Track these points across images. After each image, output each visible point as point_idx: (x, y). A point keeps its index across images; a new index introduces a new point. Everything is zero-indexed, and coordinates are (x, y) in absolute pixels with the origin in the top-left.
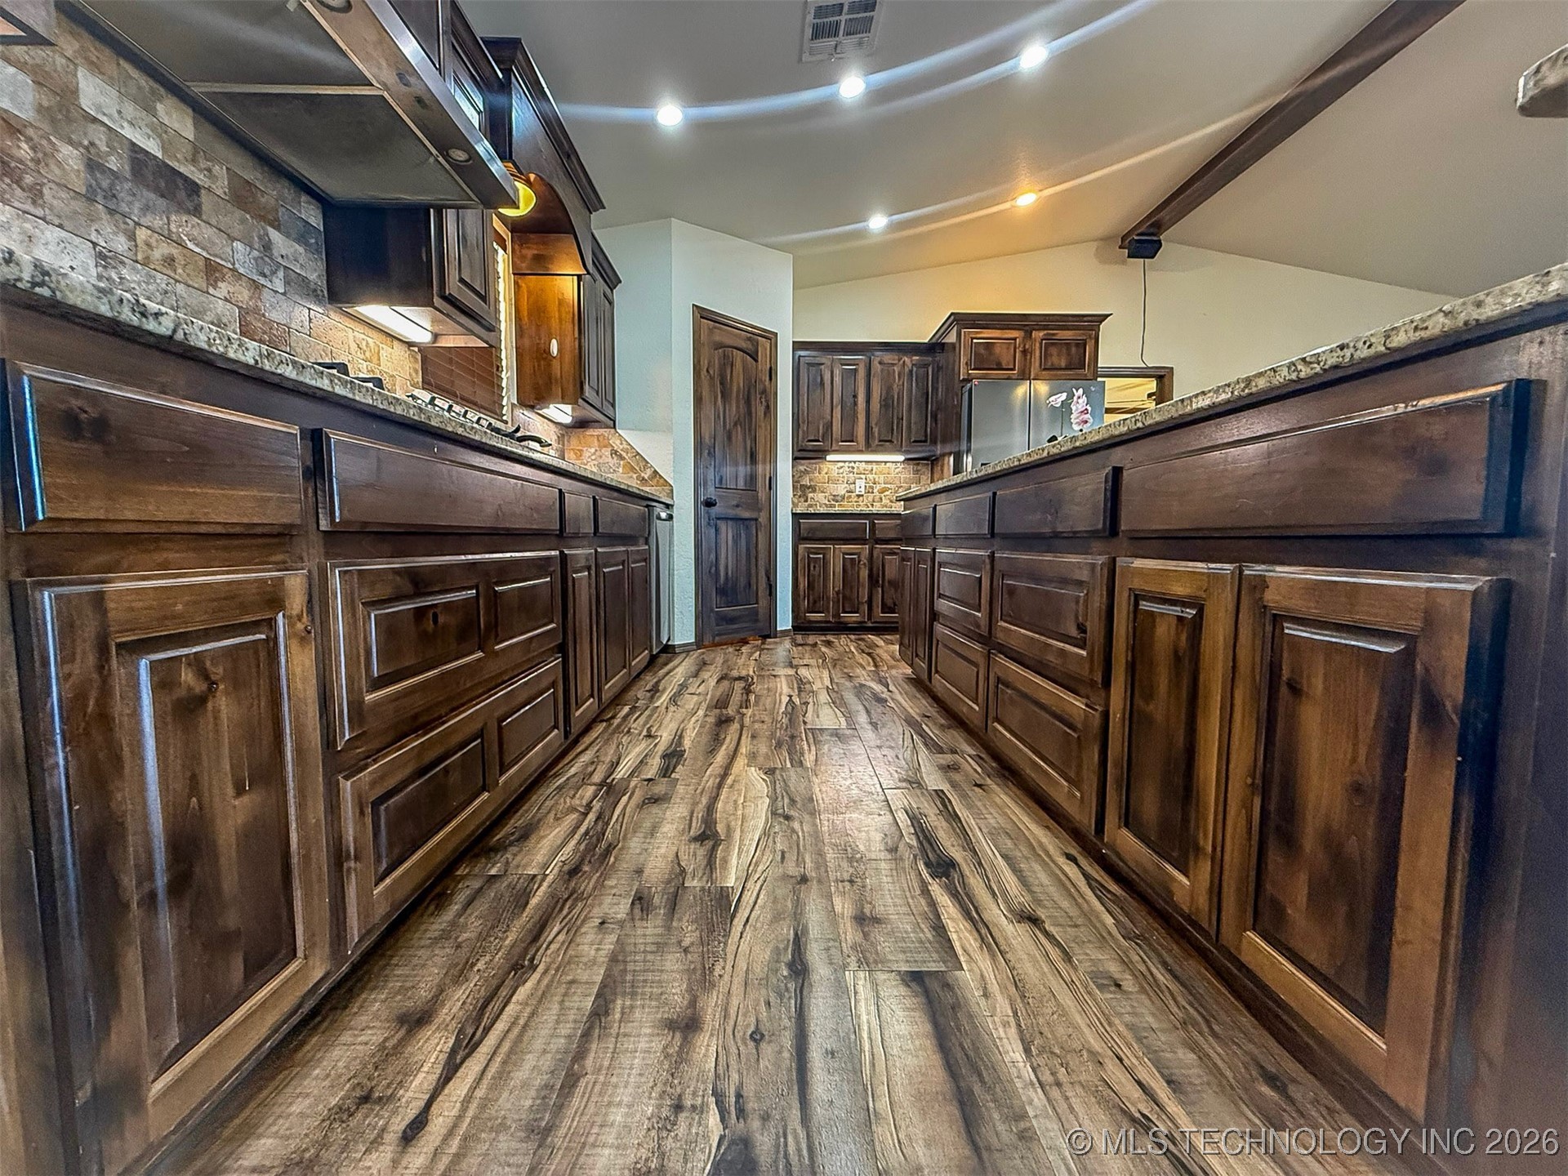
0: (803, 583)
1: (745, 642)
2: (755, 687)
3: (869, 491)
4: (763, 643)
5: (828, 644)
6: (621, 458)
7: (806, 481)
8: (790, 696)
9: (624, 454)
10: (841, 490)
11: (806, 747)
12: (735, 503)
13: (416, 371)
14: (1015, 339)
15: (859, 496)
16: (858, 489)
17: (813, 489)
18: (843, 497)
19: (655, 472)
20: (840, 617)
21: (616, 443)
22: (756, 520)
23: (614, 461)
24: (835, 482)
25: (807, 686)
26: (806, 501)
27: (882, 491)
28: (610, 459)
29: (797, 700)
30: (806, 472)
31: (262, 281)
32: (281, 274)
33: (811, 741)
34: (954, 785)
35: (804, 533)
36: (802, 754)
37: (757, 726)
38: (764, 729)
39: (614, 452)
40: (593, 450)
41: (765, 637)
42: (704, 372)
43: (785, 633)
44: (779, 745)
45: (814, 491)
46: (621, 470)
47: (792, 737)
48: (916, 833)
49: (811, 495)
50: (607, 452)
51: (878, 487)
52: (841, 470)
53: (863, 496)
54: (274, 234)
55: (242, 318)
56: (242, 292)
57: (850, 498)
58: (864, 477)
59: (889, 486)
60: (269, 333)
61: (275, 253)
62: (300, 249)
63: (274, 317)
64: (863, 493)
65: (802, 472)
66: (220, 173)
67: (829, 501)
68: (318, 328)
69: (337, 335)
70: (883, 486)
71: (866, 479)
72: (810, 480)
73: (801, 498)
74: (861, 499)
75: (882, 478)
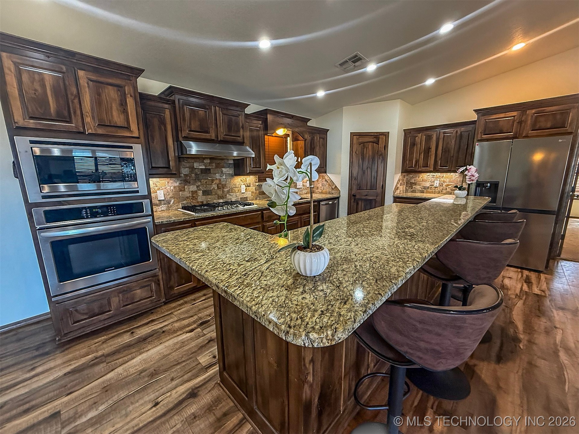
3: (441, 185)
6: (327, 182)
7: (413, 181)
10: (428, 184)
12: (366, 194)
13: (256, 180)
14: (514, 116)
15: (436, 187)
16: (435, 184)
17: (415, 184)
18: (428, 188)
19: (336, 186)
21: (326, 177)
22: (375, 199)
23: (325, 183)
24: (426, 181)
26: (412, 189)
27: (447, 185)
28: (325, 182)
30: (413, 177)
31: (221, 178)
32: (225, 175)
39: (326, 180)
40: (321, 180)
42: (354, 154)
45: (416, 185)
46: (327, 185)
49: (414, 186)
50: (324, 180)
51: (446, 184)
52: (428, 177)
53: (437, 187)
54: (223, 169)
55: (217, 186)
56: (218, 182)
57: (432, 187)
58: (439, 179)
59: (451, 183)
60: (222, 186)
61: (224, 172)
62: (229, 169)
63: (223, 183)
64: (438, 186)
65: (411, 177)
66: (214, 164)
67: (422, 189)
68: (232, 181)
69: (236, 180)
70: (448, 183)
71: (440, 180)
72: (414, 180)
73: (409, 187)
74: (437, 188)
75: (448, 180)
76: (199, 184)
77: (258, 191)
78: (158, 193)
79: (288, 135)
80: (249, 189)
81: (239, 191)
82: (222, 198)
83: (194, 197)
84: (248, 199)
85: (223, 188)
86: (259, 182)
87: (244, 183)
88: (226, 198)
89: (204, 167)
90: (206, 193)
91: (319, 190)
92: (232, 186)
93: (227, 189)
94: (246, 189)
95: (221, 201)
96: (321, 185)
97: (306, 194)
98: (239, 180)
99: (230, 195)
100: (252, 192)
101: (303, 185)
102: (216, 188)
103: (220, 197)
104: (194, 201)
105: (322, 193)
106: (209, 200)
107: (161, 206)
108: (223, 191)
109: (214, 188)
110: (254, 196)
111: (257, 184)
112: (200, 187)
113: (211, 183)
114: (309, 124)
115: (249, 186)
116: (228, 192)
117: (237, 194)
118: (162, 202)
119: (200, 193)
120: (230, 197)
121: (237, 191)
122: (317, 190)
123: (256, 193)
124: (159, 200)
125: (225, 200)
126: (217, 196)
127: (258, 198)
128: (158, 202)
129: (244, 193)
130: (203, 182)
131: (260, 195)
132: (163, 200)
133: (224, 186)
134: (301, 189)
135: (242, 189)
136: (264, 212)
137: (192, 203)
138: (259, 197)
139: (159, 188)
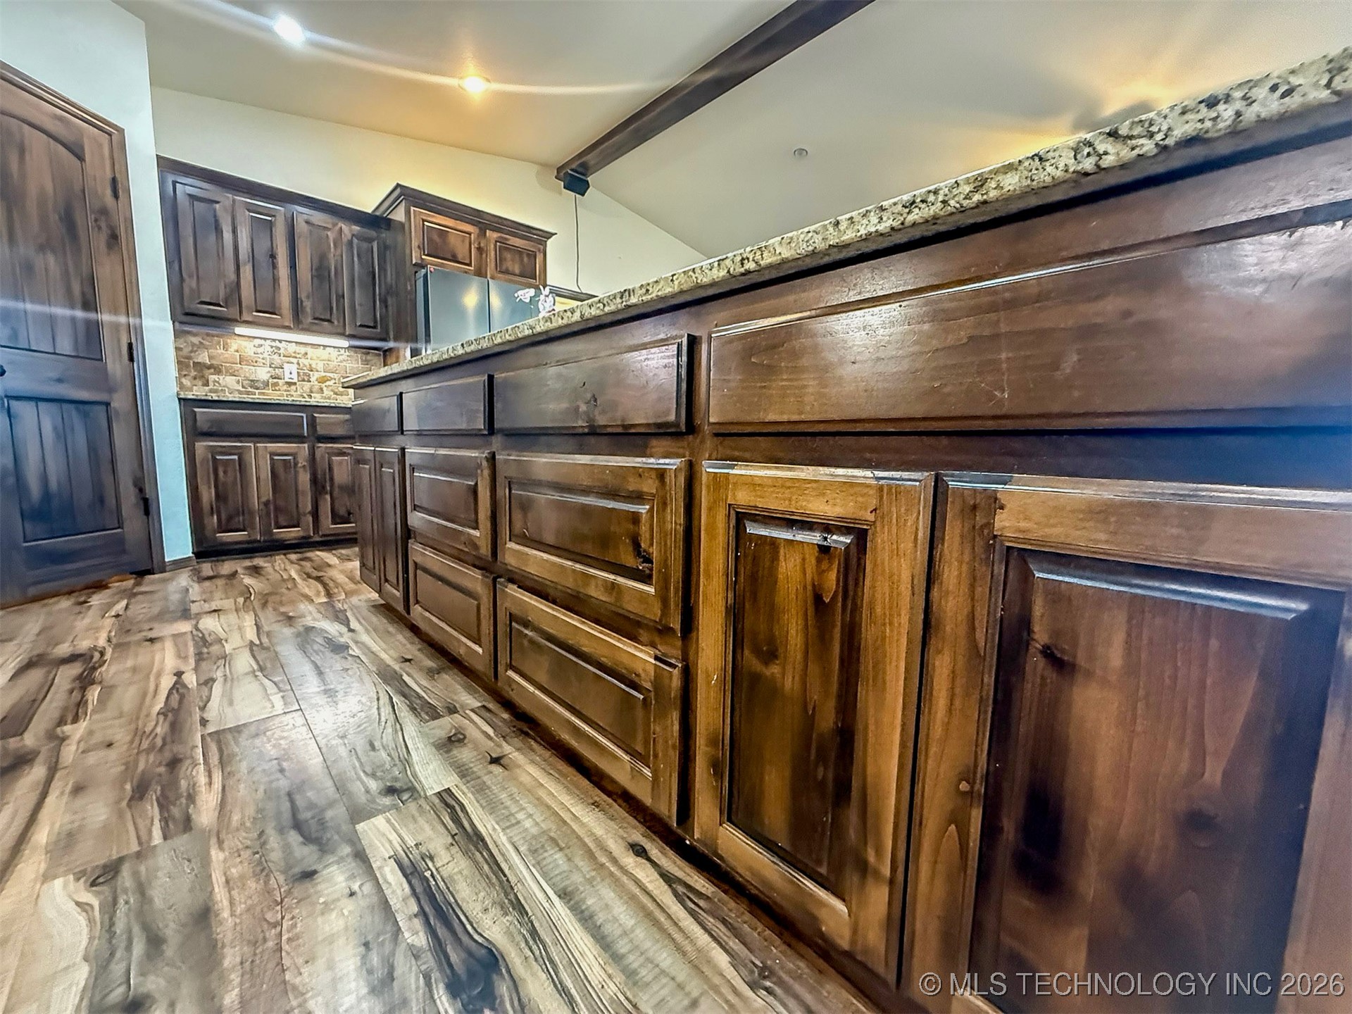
0: (207, 495)
1: (100, 586)
2: (108, 672)
3: (305, 378)
4: (138, 584)
5: (256, 571)
7: (203, 357)
8: (179, 674)
10: (263, 374)
11: (202, 779)
12: (54, 375)
14: (470, 234)
15: (290, 384)
16: (287, 376)
17: (216, 369)
18: (266, 384)
20: (271, 533)
22: (107, 404)
24: (253, 363)
25: (215, 649)
26: (204, 383)
27: (322, 380)
29: (190, 679)
30: (202, 346)
33: (214, 759)
34: (463, 773)
35: (202, 424)
36: (191, 798)
37: (92, 759)
38: (109, 764)
41: (141, 574)
43: (180, 564)
44: (140, 792)
45: (218, 372)
47: (174, 763)
48: (423, 913)
49: (212, 378)
51: (316, 375)
52: (260, 350)
53: (295, 384)
57: (276, 384)
58: (295, 361)
59: (331, 375)
64: (295, 380)
65: (193, 345)
67: (243, 387)
70: (324, 374)
71: (298, 364)
72: (210, 358)
73: (195, 378)
74: (293, 387)
75: (320, 366)
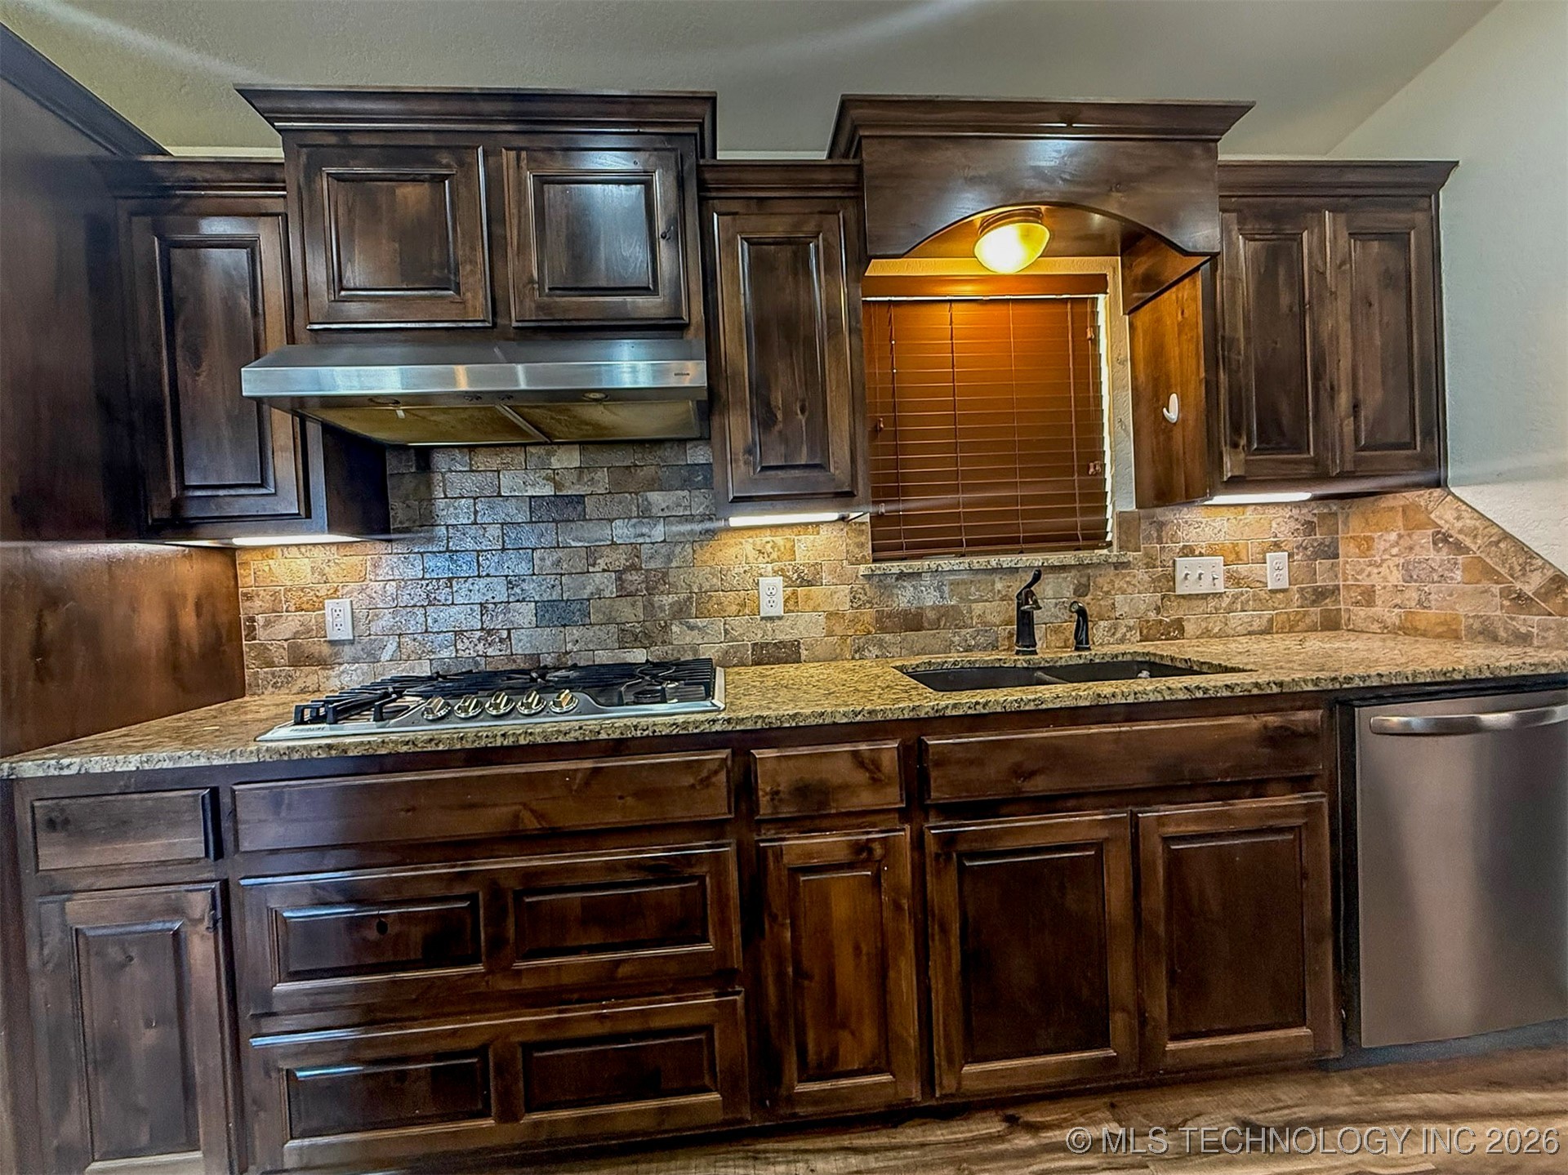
9: (1468, 542)
13: (860, 538)
21: (1444, 515)
23: (1440, 557)
28: (1432, 554)
32: (661, 526)
39: (1442, 538)
40: (1393, 536)
46: (1458, 575)
50: (1424, 537)
54: (655, 497)
55: (619, 579)
56: (620, 559)
60: (646, 581)
61: (655, 511)
62: (686, 493)
63: (652, 565)
66: (602, 476)
68: (704, 555)
69: (733, 551)
76: (523, 568)
77: (868, 614)
78: (327, 611)
79: (1098, 283)
80: (808, 598)
81: (749, 606)
82: (643, 639)
83: (489, 632)
84: (804, 653)
85: (651, 591)
86: (875, 561)
87: (777, 565)
88: (664, 642)
89: (548, 490)
90: (555, 613)
91: (1378, 610)
92: (701, 577)
93: (672, 598)
94: (791, 603)
95: (639, 656)
96: (1396, 577)
97: (1267, 631)
98: (749, 548)
99: (691, 628)
100: (830, 615)
101: (1233, 579)
102: (611, 590)
103: (629, 638)
104: (490, 652)
105: (1406, 629)
106: (569, 647)
107: (338, 669)
108: (649, 607)
109: (598, 594)
110: (844, 638)
111: (863, 569)
112: (525, 586)
113: (581, 565)
114: (1233, 150)
115: (810, 584)
116: (680, 612)
117: (735, 622)
118: (347, 648)
119: (525, 614)
120: (690, 637)
121: (734, 608)
122: (1362, 612)
123: (854, 621)
124: (332, 643)
125: (657, 653)
126: (613, 628)
127: (875, 651)
128: (326, 650)
129: (780, 618)
130: (542, 559)
131: (883, 629)
132: (352, 642)
133: (657, 581)
134: (1213, 603)
135: (764, 600)
136: (758, 753)
137: (482, 661)
138: (881, 644)
139: (336, 590)
